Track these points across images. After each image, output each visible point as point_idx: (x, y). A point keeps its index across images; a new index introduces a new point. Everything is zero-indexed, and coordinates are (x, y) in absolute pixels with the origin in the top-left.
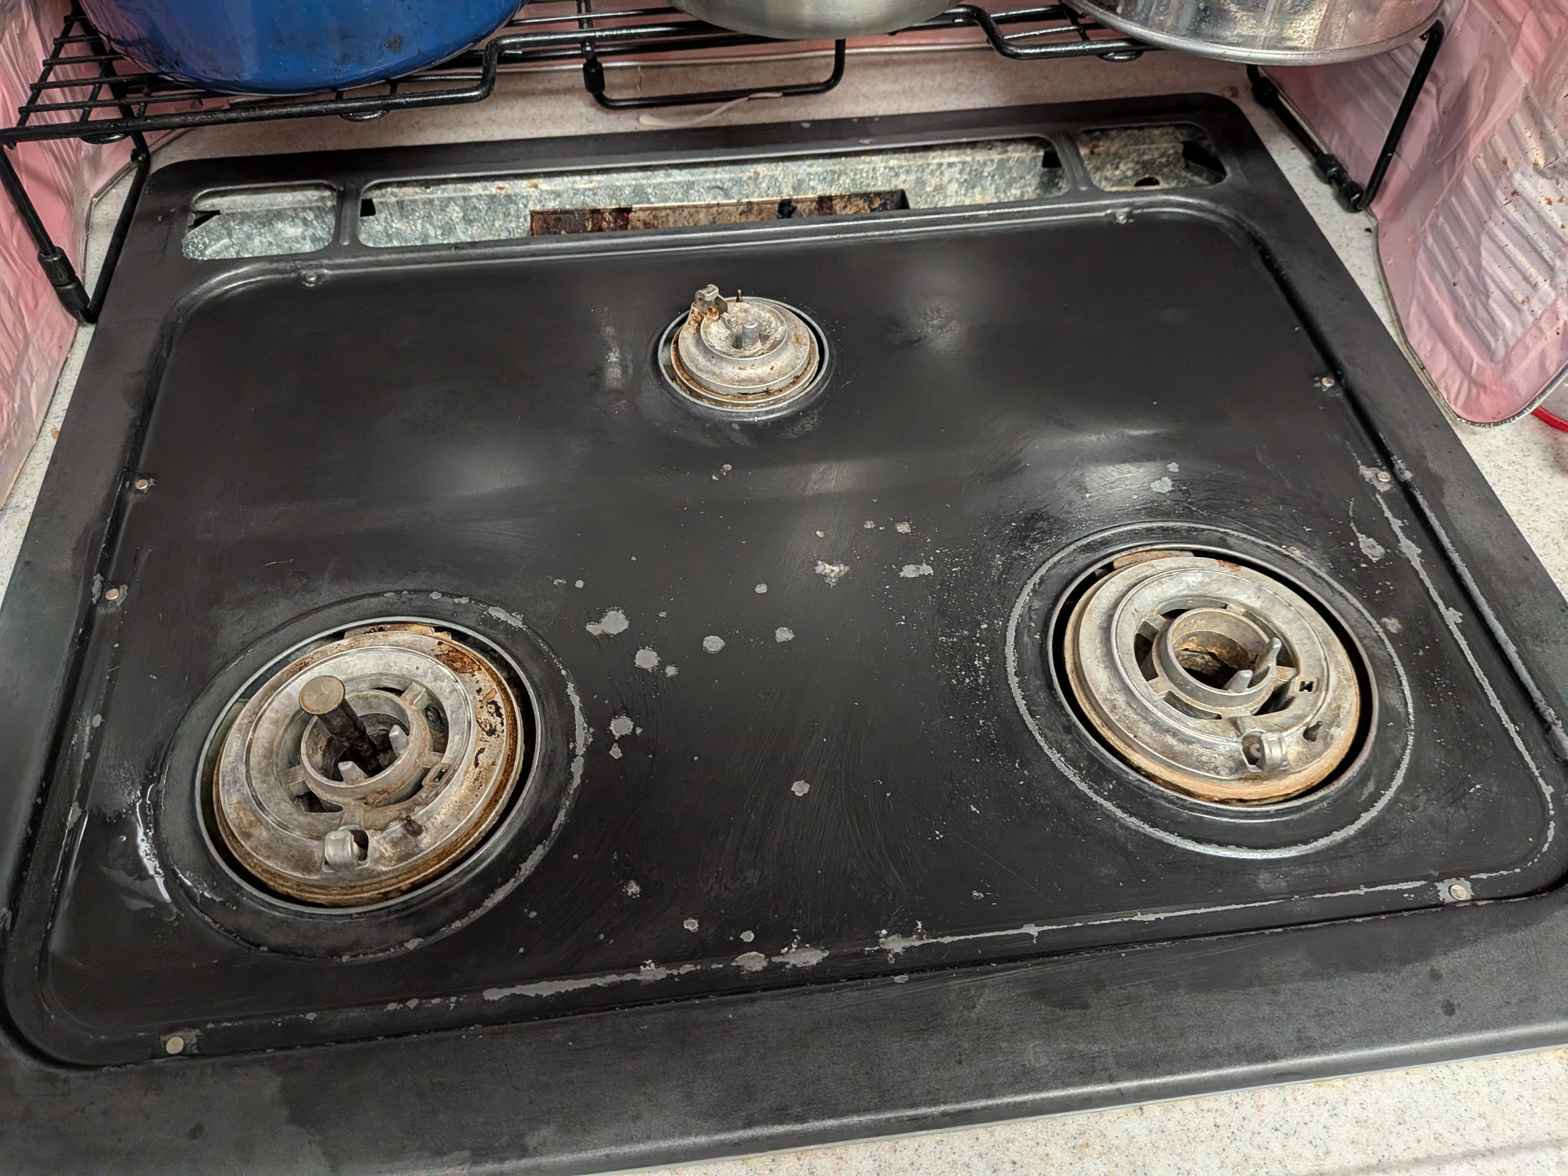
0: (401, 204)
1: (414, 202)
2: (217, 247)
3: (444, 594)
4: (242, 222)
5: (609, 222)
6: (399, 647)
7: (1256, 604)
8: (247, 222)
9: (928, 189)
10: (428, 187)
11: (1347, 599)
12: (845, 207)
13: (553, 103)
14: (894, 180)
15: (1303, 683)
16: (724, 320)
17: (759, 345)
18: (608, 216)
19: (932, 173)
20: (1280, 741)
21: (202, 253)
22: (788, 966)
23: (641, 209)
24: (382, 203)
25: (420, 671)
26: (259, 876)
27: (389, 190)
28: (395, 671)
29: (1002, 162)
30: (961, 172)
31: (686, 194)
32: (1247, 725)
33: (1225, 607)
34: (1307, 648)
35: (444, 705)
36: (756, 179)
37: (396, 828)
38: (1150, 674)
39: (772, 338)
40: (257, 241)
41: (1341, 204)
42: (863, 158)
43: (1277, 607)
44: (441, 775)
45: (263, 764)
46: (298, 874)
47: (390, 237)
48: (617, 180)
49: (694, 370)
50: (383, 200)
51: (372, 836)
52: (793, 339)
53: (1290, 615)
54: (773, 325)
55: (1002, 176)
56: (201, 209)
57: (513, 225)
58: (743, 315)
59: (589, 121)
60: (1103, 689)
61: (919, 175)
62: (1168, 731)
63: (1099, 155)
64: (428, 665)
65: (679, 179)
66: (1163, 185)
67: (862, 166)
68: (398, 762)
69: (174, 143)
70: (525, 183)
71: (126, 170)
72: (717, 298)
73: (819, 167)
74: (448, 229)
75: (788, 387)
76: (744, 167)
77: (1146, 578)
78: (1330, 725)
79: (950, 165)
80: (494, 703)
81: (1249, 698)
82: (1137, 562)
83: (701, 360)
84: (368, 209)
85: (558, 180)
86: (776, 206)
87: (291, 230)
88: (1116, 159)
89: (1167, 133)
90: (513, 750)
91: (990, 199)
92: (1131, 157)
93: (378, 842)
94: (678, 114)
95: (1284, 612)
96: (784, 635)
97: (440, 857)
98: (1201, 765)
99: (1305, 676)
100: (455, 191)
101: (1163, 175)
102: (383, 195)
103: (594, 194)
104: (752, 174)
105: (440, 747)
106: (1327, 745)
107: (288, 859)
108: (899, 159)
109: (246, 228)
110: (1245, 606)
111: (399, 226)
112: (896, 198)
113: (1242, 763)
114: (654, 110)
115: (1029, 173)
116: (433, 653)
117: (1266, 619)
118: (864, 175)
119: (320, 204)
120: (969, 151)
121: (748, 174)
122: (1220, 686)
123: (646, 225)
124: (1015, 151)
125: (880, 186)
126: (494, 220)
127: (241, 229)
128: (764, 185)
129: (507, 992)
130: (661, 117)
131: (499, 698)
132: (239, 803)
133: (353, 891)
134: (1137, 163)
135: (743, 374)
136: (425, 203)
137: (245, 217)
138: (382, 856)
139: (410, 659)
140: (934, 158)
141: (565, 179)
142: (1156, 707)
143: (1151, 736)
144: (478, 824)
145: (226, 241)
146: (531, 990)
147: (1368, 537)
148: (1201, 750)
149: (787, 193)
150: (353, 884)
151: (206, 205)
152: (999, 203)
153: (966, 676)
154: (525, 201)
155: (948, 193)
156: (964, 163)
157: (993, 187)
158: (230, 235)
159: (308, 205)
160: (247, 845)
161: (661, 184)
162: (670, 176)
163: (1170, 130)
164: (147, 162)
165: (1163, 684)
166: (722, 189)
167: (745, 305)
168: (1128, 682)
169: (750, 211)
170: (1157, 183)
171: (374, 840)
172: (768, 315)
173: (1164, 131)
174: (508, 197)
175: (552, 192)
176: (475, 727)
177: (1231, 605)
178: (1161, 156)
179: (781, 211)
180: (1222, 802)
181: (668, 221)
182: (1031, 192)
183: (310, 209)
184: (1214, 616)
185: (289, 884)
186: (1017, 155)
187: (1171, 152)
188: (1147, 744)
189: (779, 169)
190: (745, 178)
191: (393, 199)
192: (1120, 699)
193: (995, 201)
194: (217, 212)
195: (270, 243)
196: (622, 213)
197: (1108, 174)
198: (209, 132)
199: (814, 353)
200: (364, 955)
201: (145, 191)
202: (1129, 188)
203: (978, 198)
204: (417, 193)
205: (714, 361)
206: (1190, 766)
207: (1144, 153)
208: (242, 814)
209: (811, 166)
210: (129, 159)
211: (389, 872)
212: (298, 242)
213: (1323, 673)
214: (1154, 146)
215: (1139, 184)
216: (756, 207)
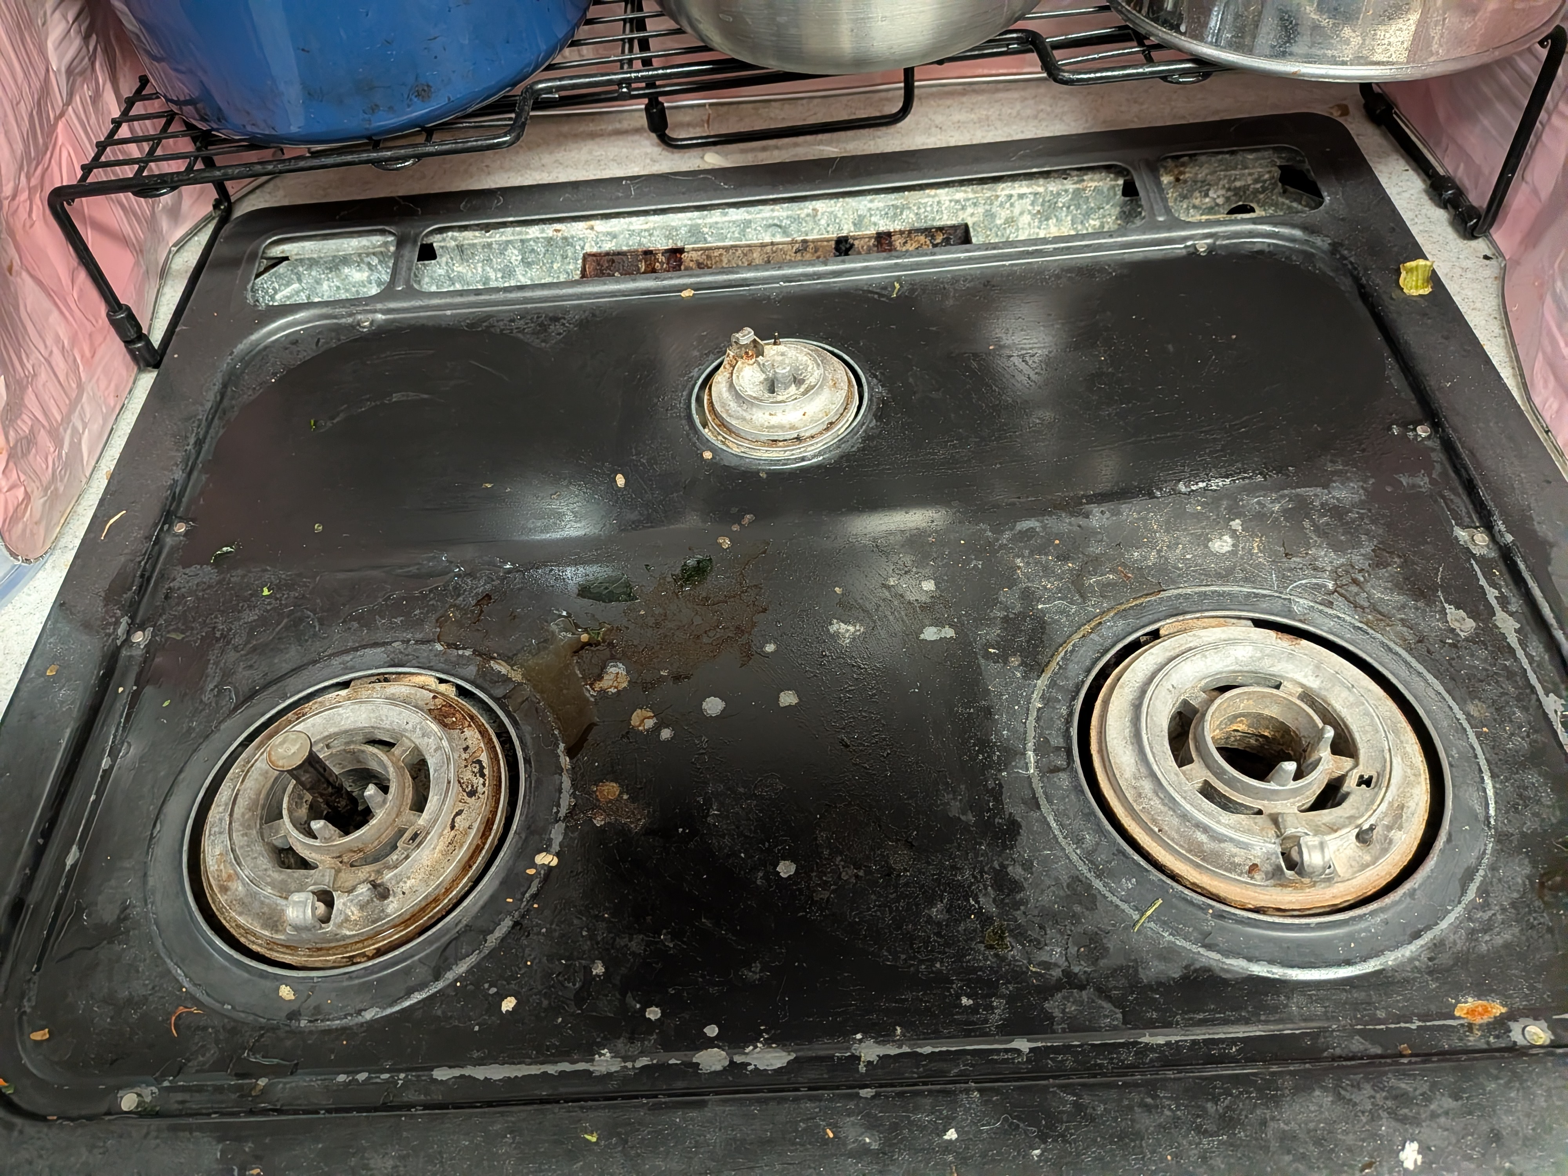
0: (460, 248)
1: (474, 245)
2: (287, 291)
3: (449, 646)
4: (310, 267)
5: (662, 263)
6: (392, 700)
7: (1313, 683)
8: (314, 267)
9: (998, 222)
10: (487, 232)
11: (1426, 680)
12: (906, 242)
13: (621, 143)
14: (960, 213)
15: (1361, 777)
16: (759, 364)
17: (793, 389)
18: (660, 257)
19: (1001, 205)
20: (1322, 846)
21: (272, 298)
22: (750, 1068)
23: (694, 250)
24: (442, 247)
25: (409, 727)
26: (231, 930)
27: (450, 234)
28: (386, 724)
29: (1077, 193)
30: (1033, 204)
31: (743, 232)
32: (1289, 823)
33: (1278, 687)
34: (1369, 737)
35: (429, 762)
36: (815, 216)
37: (363, 890)
38: (1182, 758)
39: (807, 382)
40: (325, 286)
41: (1457, 231)
42: (927, 191)
43: (1337, 689)
44: (415, 837)
45: (247, 817)
46: (267, 933)
47: (452, 281)
48: (673, 220)
49: (724, 416)
50: (442, 244)
51: (339, 897)
52: (831, 383)
53: (1351, 699)
54: (809, 369)
55: (1078, 207)
56: (271, 255)
57: (571, 267)
58: (780, 358)
59: (654, 161)
60: (1128, 774)
61: (988, 207)
62: (1198, 825)
63: (1185, 182)
64: (418, 720)
65: (734, 218)
66: (1259, 212)
67: (926, 200)
68: (373, 822)
69: (258, 191)
70: (581, 225)
71: (207, 220)
72: (754, 341)
73: (880, 202)
74: (508, 272)
75: (821, 433)
76: (802, 205)
77: (1190, 649)
78: (1389, 828)
79: (1021, 196)
80: (479, 762)
81: (1295, 792)
82: (1185, 631)
83: (733, 405)
84: (428, 253)
85: (614, 221)
86: (833, 244)
87: (356, 275)
88: (1204, 187)
89: (1263, 158)
90: (494, 813)
91: (1066, 230)
92: (1221, 183)
93: (344, 904)
94: (743, 151)
95: (1345, 694)
96: (788, 698)
97: (406, 923)
98: (1233, 867)
99: (1365, 769)
100: (513, 234)
101: (1258, 202)
102: (444, 240)
103: (650, 235)
104: (810, 211)
105: (419, 805)
106: (1385, 851)
107: (259, 916)
108: (966, 192)
109: (314, 273)
110: (1302, 685)
111: (460, 269)
112: (960, 232)
113: (1279, 868)
114: (719, 147)
115: (1107, 204)
116: (426, 708)
117: (1326, 702)
118: (929, 209)
119: (382, 249)
120: (1041, 181)
121: (806, 211)
122: (1262, 776)
123: (700, 265)
124: (1092, 180)
125: (947, 220)
126: (552, 263)
127: (310, 275)
128: (823, 222)
129: (457, 1072)
130: (725, 155)
131: (484, 758)
132: (221, 854)
133: (320, 953)
134: (1229, 189)
135: (774, 421)
136: (484, 247)
137: (312, 263)
138: (347, 919)
139: (400, 714)
140: (1003, 189)
141: (622, 220)
142: (1185, 798)
143: (1178, 831)
144: (448, 891)
145: (296, 286)
146: (479, 1073)
147: (1458, 608)
148: (1235, 850)
149: (847, 229)
150: (319, 946)
151: (277, 251)
152: (1077, 235)
153: (979, 752)
154: (581, 243)
155: (1020, 226)
156: (1036, 194)
157: (1069, 218)
158: (300, 280)
159: (371, 250)
160: (222, 898)
161: (717, 223)
162: (726, 214)
163: (1266, 154)
164: (229, 211)
165: (1197, 772)
166: (780, 227)
167: (781, 348)
168: (1155, 767)
169: (805, 249)
170: (1252, 210)
171: (340, 901)
172: (805, 358)
173: (1260, 154)
174: (565, 239)
175: (609, 234)
176: (455, 788)
177: (1285, 683)
178: (1256, 181)
179: (837, 249)
180: (1257, 910)
181: (721, 261)
182: (1111, 222)
183: (374, 254)
184: (1264, 696)
185: (260, 942)
186: (1093, 184)
187: (1267, 176)
188: (1173, 840)
189: (839, 205)
190: (802, 216)
191: (453, 243)
192: (1147, 786)
193: (1073, 233)
194: (286, 258)
195: (338, 288)
196: (675, 253)
197: (1197, 202)
198: (291, 179)
199: (853, 398)
200: (322, 1021)
201: (220, 239)
202: (1221, 217)
203: (1052, 229)
204: (476, 237)
205: (745, 406)
206: (1220, 868)
207: (1235, 179)
208: (222, 867)
209: (871, 201)
210: (211, 208)
211: (354, 936)
212: (364, 286)
213: (1384, 766)
214: (1247, 171)
215: (1232, 212)
216: (811, 245)
